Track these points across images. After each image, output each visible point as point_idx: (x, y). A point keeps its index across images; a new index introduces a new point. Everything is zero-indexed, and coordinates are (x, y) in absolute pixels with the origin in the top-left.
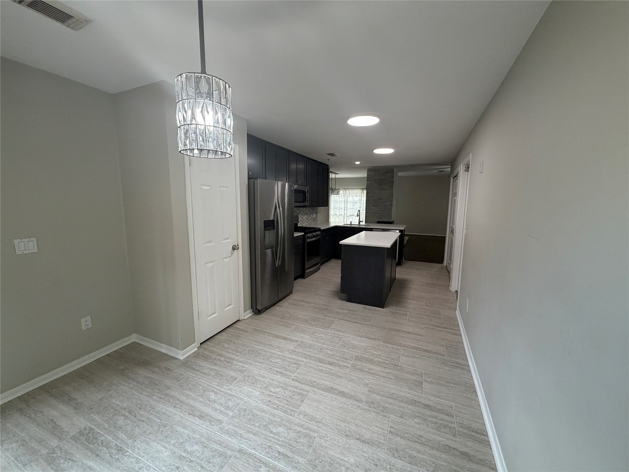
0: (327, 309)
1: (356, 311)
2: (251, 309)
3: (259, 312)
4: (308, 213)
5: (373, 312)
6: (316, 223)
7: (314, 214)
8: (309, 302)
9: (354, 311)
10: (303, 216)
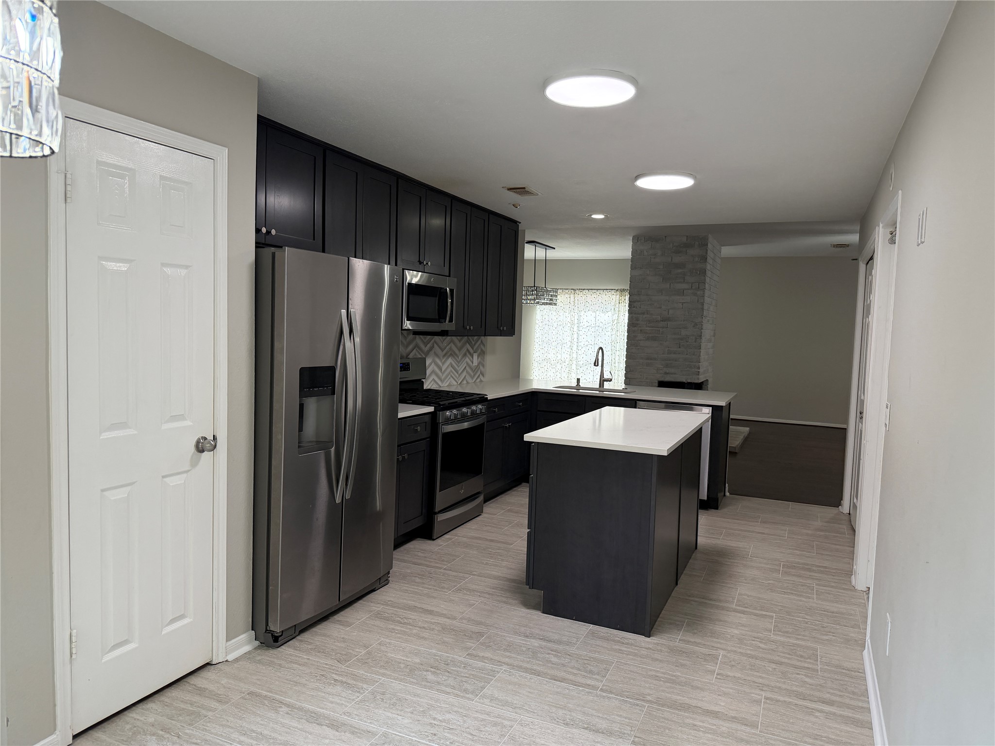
0: (481, 634)
1: (568, 643)
2: (252, 630)
3: (276, 639)
4: (457, 351)
5: (617, 647)
6: (481, 381)
7: (475, 356)
8: (430, 612)
9: (559, 642)
10: (441, 361)
